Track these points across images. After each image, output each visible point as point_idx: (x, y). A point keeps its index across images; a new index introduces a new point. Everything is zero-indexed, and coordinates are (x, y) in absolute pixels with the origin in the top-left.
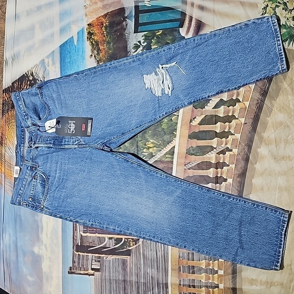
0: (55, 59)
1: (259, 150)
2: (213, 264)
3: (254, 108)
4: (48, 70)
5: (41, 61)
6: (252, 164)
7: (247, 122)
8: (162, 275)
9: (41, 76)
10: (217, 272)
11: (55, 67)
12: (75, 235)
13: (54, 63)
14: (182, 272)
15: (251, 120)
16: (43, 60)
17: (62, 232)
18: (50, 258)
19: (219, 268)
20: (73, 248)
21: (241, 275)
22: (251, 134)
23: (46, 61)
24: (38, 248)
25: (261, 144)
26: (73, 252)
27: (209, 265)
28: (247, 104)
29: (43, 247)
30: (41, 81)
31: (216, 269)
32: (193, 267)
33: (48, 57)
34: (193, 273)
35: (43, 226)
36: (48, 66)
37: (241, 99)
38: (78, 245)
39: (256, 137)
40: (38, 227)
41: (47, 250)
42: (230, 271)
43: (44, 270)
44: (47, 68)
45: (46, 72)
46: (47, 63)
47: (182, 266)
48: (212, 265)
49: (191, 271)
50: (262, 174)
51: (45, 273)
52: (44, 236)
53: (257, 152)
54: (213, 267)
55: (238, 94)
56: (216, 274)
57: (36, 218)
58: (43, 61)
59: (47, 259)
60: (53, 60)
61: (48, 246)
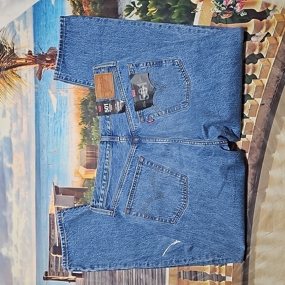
0: (27, 21)
1: (278, 136)
2: (220, 269)
3: (274, 86)
4: (19, 35)
5: (10, 24)
6: (270, 153)
7: (264, 103)
8: (158, 282)
9: (9, 41)
10: (224, 279)
11: (27, 32)
12: (53, 234)
13: (25, 27)
14: (182, 278)
15: (269, 100)
16: (13, 22)
17: (36, 230)
18: (21, 261)
19: (228, 274)
20: (50, 249)
21: (253, 282)
22: (269, 118)
23: (16, 23)
24: (6, 249)
25: (281, 129)
26: (50, 254)
27: (215, 270)
28: (265, 81)
29: (13, 248)
30: (9, 48)
31: (223, 275)
32: (196, 272)
33: (18, 19)
34: (196, 279)
35: (12, 224)
36: (19, 30)
37: (257, 74)
38: (55, 246)
39: (275, 122)
40: (6, 224)
41: (17, 251)
42: (240, 277)
43: (14, 275)
44: (18, 33)
45: (16, 37)
46: (17, 26)
47: (182, 272)
48: (218, 270)
49: (193, 277)
50: (281, 165)
51: (15, 279)
52: (13, 235)
53: (275, 139)
54: (220, 272)
55: (254, 70)
56: (224, 281)
57: (4, 213)
58: (12, 24)
59: (17, 262)
60: (25, 23)
61: (18, 247)
